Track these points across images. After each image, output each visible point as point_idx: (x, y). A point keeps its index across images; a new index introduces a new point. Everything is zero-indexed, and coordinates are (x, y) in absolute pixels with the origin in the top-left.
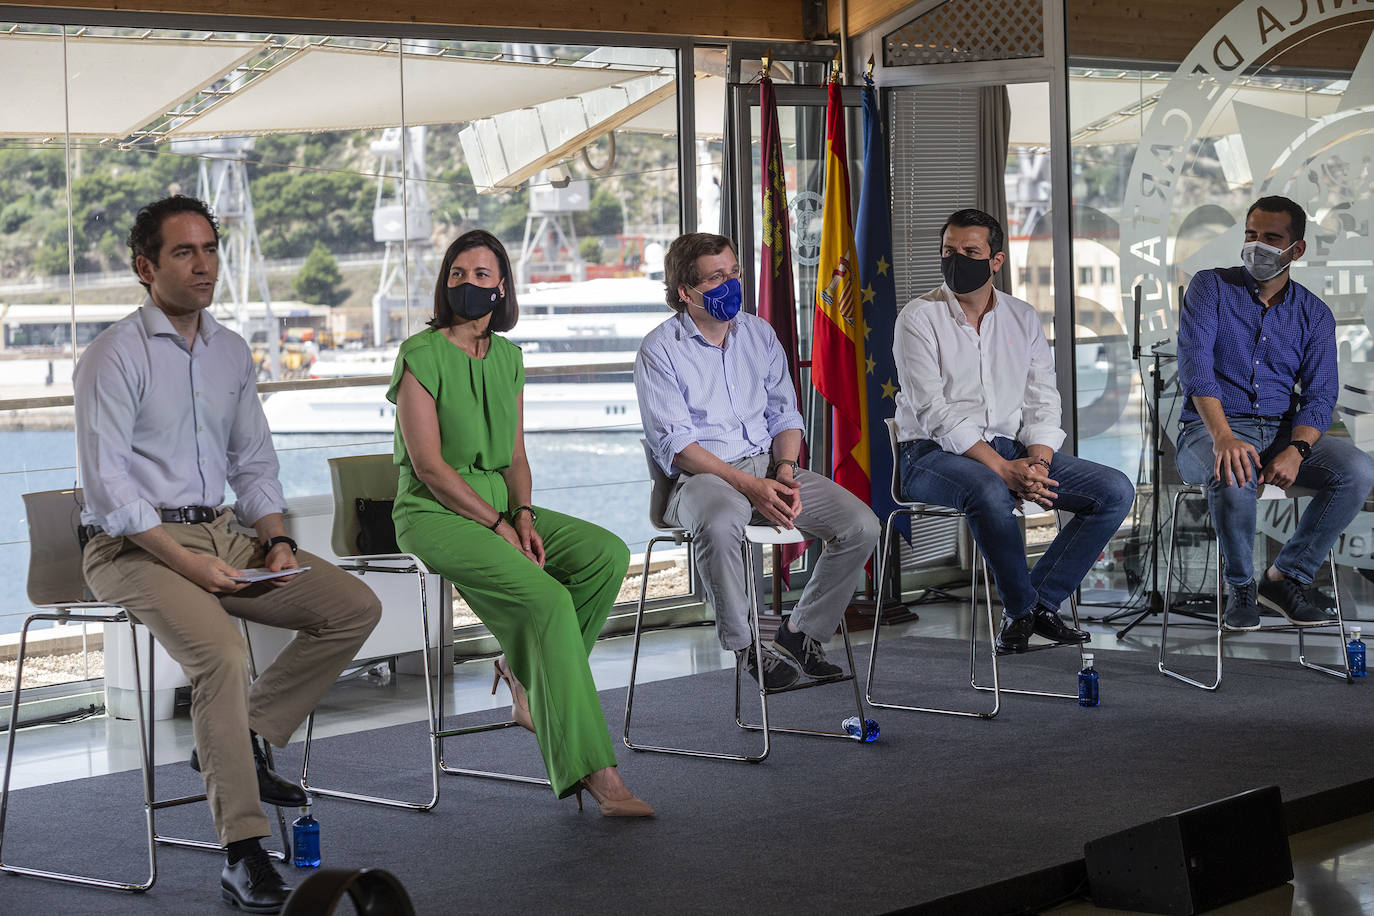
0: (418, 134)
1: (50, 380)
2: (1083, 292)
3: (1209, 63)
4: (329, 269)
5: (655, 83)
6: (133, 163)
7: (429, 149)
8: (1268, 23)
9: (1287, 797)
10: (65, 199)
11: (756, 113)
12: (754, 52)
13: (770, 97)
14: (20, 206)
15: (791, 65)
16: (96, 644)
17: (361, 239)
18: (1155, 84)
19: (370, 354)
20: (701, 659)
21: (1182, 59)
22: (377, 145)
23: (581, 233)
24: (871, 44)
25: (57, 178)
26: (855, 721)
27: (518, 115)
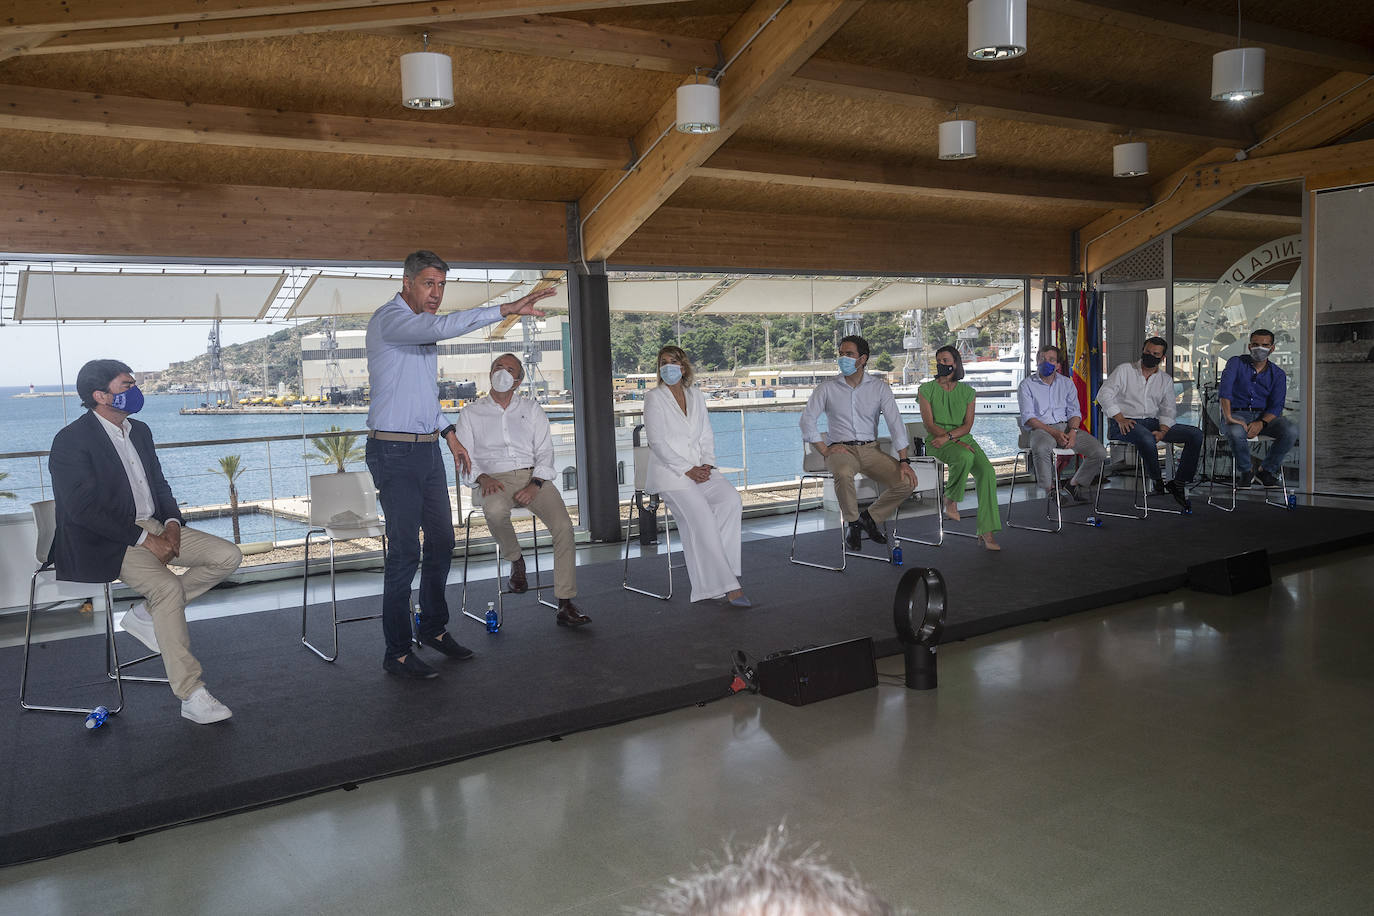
0: (919, 312)
1: (794, 396)
2: (1177, 365)
3: (1230, 279)
4: (888, 359)
5: (1015, 292)
6: (822, 324)
7: (923, 318)
8: (1255, 263)
9: (1270, 552)
10: (799, 336)
11: (1054, 302)
12: (1052, 280)
13: (1059, 295)
14: (784, 338)
15: (1066, 284)
16: (820, 485)
17: (899, 349)
18: (1206, 288)
19: (901, 387)
20: (1030, 495)
21: (1219, 278)
22: (905, 316)
23: (975, 346)
24: (1096, 276)
25: (797, 329)
26: (1093, 519)
27: (965, 304)
